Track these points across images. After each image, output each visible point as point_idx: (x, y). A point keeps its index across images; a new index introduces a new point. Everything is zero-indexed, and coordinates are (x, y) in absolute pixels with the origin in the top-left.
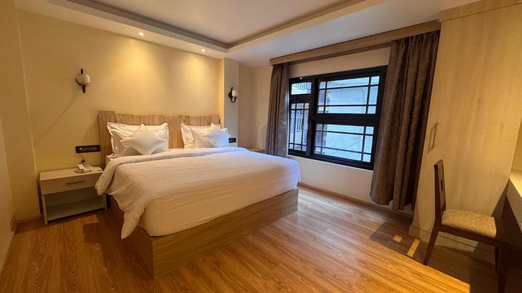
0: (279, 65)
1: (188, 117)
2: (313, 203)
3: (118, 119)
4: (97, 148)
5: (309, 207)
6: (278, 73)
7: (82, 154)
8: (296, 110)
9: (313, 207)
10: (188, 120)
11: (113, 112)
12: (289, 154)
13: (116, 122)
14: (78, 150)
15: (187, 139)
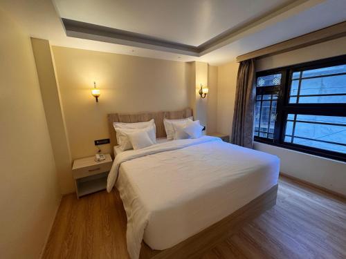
0: (246, 61)
1: (169, 113)
2: (290, 196)
3: (120, 119)
4: (107, 141)
5: (286, 199)
6: (245, 69)
7: (99, 146)
8: (262, 101)
9: (291, 201)
10: (169, 115)
11: (117, 114)
12: (255, 140)
13: (119, 121)
14: (97, 143)
15: (168, 131)
